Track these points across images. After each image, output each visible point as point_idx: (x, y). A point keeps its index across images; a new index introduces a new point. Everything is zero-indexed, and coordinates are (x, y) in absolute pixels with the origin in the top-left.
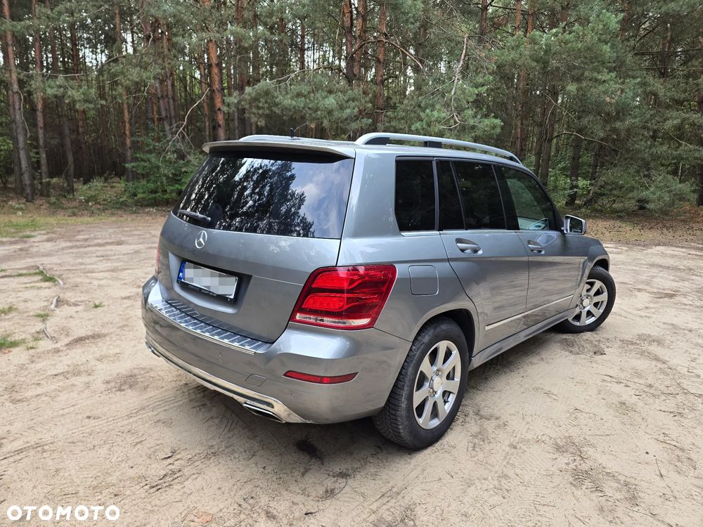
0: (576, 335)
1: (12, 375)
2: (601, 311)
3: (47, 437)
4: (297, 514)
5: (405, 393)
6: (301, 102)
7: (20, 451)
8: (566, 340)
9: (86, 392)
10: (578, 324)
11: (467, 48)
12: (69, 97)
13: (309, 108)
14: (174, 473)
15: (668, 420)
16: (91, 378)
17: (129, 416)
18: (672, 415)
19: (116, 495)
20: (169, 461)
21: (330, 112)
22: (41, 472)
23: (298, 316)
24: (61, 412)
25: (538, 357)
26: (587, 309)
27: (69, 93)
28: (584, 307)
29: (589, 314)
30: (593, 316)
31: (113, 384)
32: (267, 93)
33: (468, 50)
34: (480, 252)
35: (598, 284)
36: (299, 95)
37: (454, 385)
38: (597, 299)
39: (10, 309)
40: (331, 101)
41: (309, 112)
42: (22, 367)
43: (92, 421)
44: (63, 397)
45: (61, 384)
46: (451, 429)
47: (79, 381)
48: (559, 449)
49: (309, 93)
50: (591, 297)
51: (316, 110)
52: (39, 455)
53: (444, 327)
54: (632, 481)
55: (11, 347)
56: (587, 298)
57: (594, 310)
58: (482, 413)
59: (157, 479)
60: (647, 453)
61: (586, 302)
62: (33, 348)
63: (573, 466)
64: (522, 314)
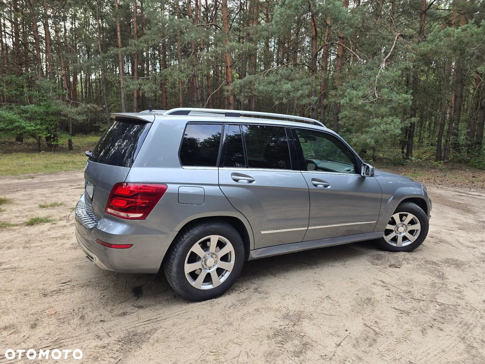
0: (391, 253)
1: (34, 235)
2: (416, 237)
3: (22, 265)
4: (97, 320)
5: (175, 262)
6: (270, 88)
7: (5, 269)
8: (380, 255)
9: (59, 248)
10: (394, 245)
11: (396, 43)
12: (142, 90)
13: (275, 91)
14: (60, 290)
15: (391, 315)
16: (68, 241)
17: (67, 262)
18: (400, 312)
19: (25, 295)
20: (63, 285)
21: (288, 93)
22: (5, 279)
23: (109, 210)
24: (40, 255)
25: (342, 263)
26: (403, 234)
27: (142, 87)
28: (400, 233)
29: (405, 239)
30: (409, 241)
31: (74, 245)
32: (250, 82)
33: (397, 45)
34: (255, 183)
35: (410, 216)
36: (270, 83)
37: (229, 266)
38: (411, 228)
39: (61, 204)
40: (288, 86)
41: (276, 93)
42: (42, 232)
43: (49, 261)
44: (48, 248)
45: (52, 242)
46: (229, 295)
47: (60, 242)
48: (286, 316)
49: (277, 81)
50: (406, 226)
51: (280, 91)
52: (11, 272)
53: (214, 226)
54: (313, 344)
55: (46, 222)
56: (402, 226)
57: (408, 236)
58: (260, 290)
59: (50, 291)
60: (346, 331)
61: (401, 229)
62: (55, 224)
63: (282, 327)
64: (306, 228)
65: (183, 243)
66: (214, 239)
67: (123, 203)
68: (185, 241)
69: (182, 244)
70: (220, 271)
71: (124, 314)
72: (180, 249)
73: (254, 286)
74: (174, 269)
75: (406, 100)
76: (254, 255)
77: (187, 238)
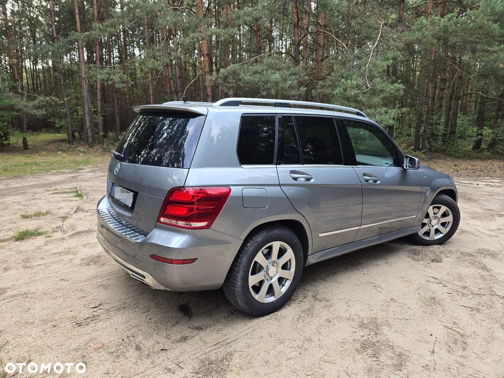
0: (424, 247)
1: (30, 252)
2: (448, 229)
3: (32, 289)
4: (156, 349)
5: (240, 275)
7: (14, 296)
8: (415, 250)
9: (68, 265)
10: (427, 238)
12: (112, 80)
13: (262, 82)
14: (94, 316)
15: (464, 314)
16: (75, 256)
17: (85, 281)
18: (470, 310)
19: (54, 326)
20: (95, 309)
21: (277, 83)
22: (20, 309)
23: (162, 219)
24: (48, 276)
25: (384, 261)
26: (435, 227)
28: (433, 226)
29: (437, 231)
30: (441, 233)
31: (85, 261)
32: (235, 72)
33: (383, 34)
34: (312, 180)
35: (444, 209)
36: (256, 73)
37: (290, 274)
38: (443, 220)
39: (47, 213)
40: (277, 76)
41: (263, 84)
42: (39, 248)
43: (63, 282)
44: (54, 266)
45: (56, 259)
47: (66, 258)
48: (362, 325)
49: (263, 71)
50: (438, 219)
51: (267, 82)
52: (23, 299)
53: (276, 232)
54: (407, 353)
55: (38, 235)
56: (435, 219)
57: (441, 228)
58: (318, 296)
59: (83, 319)
60: (431, 335)
61: (434, 222)
62: (50, 237)
63: (366, 338)
64: (359, 228)
65: (247, 252)
66: (276, 245)
67: (183, 211)
68: (249, 250)
69: (246, 254)
70: (281, 280)
71: (184, 339)
72: (244, 260)
73: (310, 294)
74: (239, 283)
75: (398, 90)
76: (312, 260)
77: (251, 246)
